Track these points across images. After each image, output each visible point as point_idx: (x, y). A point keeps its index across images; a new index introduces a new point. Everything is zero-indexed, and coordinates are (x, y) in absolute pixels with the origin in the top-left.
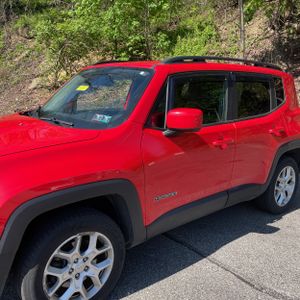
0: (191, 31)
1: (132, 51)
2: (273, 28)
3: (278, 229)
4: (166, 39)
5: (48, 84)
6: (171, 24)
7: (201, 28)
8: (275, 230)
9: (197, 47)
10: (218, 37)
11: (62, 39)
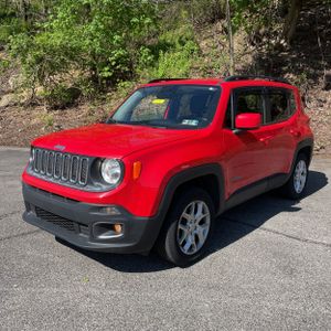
0: (173, 46)
1: (116, 65)
2: (253, 44)
5: (22, 101)
6: (149, 38)
7: (182, 43)
8: (298, 209)
9: (180, 61)
10: (200, 52)
11: (40, 53)
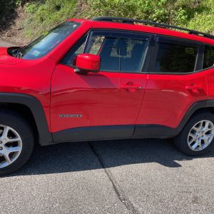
3: (180, 166)
4: (184, 14)
